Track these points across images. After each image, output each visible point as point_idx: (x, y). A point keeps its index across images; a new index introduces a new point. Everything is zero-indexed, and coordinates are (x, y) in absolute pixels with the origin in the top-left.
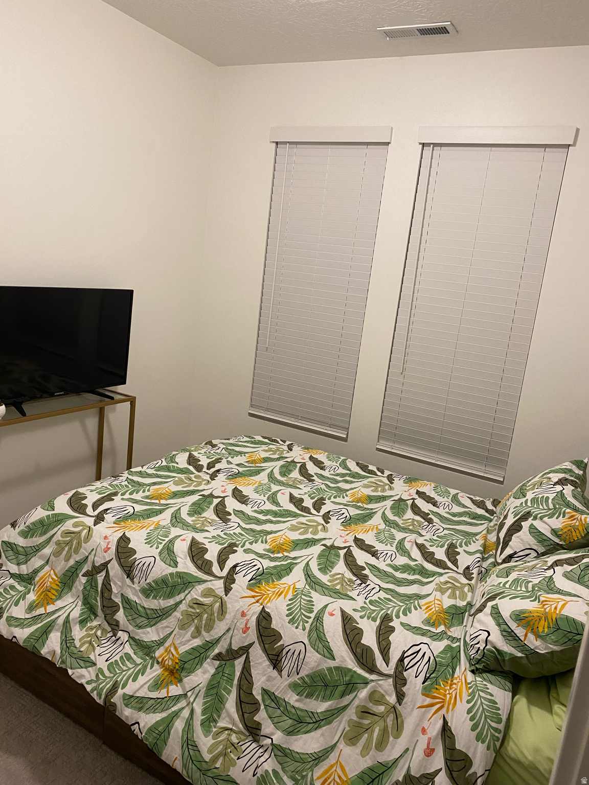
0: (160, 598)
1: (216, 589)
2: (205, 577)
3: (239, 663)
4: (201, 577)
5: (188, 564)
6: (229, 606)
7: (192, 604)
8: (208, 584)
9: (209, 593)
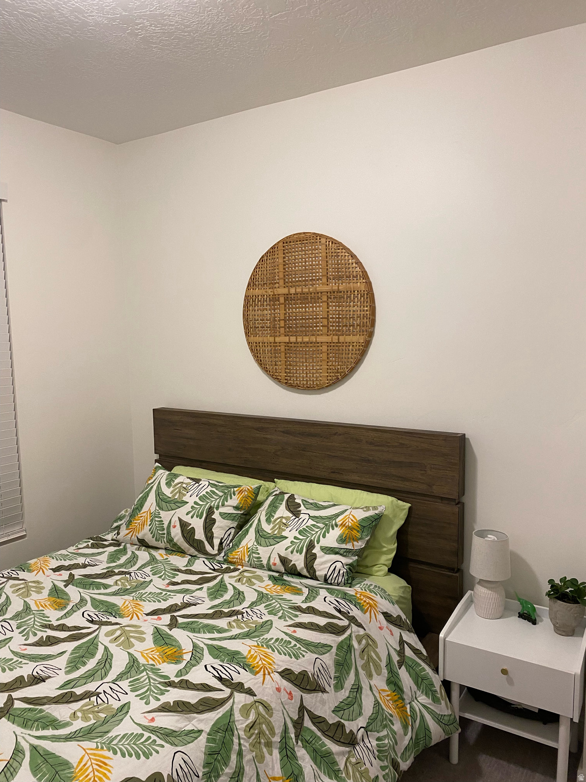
0: (222, 770)
1: (245, 701)
2: (227, 707)
3: (308, 723)
4: (225, 711)
5: (203, 718)
6: (265, 699)
7: (249, 734)
8: (236, 707)
9: (246, 710)
